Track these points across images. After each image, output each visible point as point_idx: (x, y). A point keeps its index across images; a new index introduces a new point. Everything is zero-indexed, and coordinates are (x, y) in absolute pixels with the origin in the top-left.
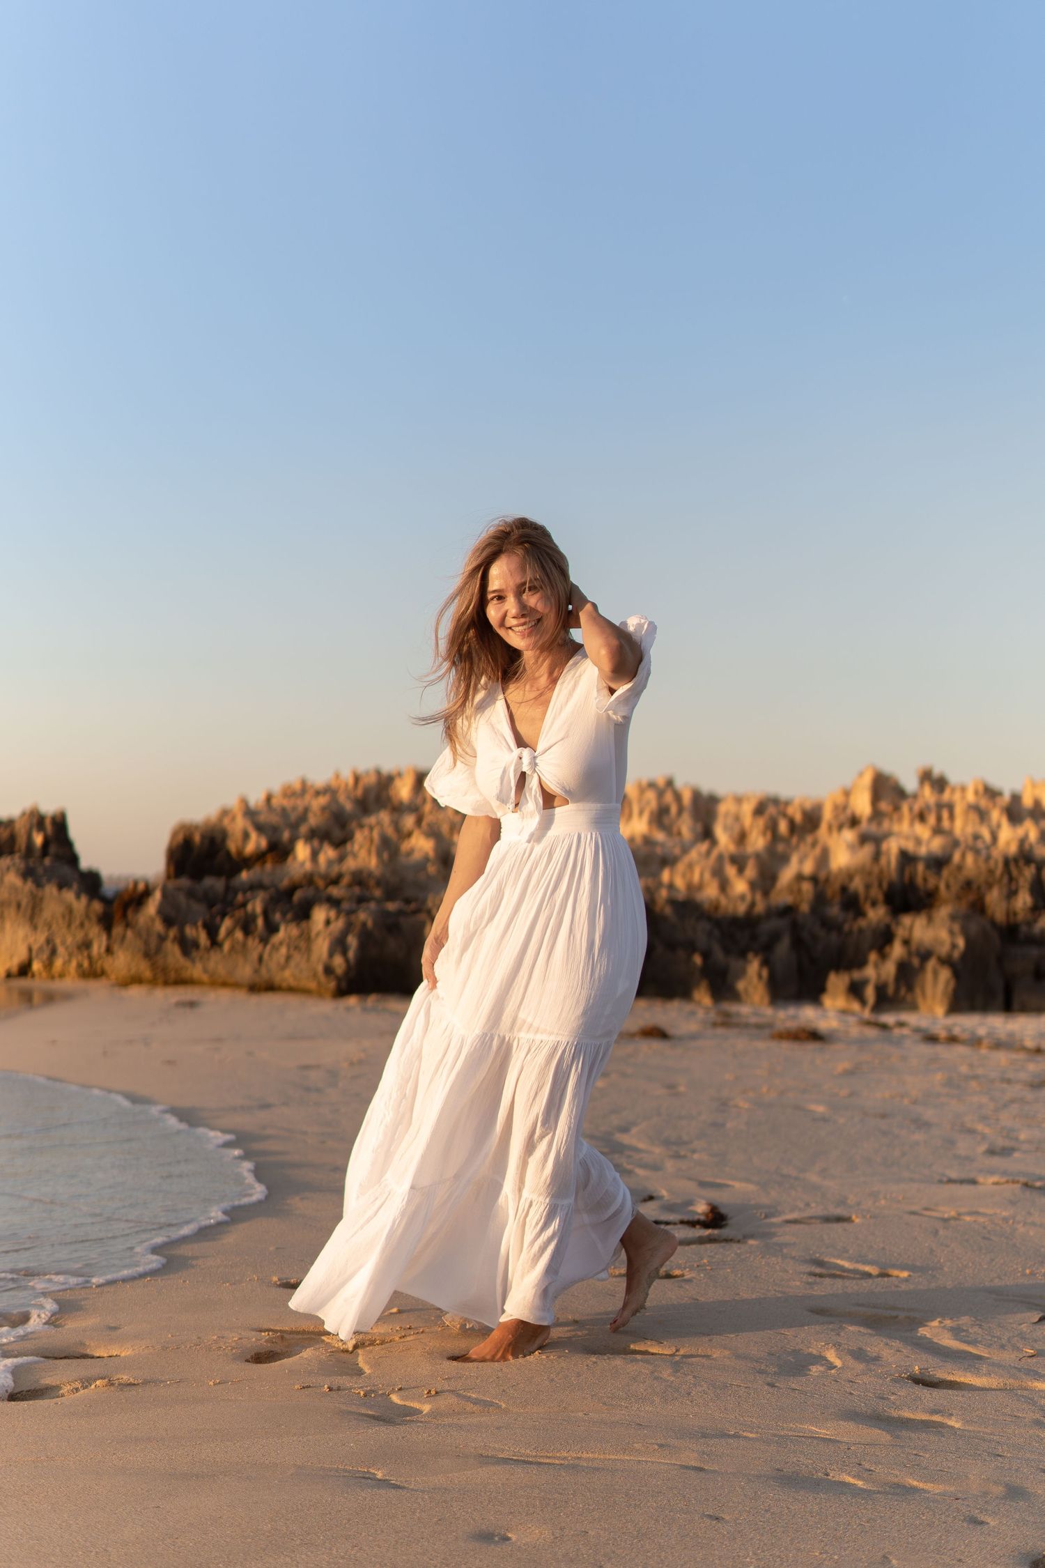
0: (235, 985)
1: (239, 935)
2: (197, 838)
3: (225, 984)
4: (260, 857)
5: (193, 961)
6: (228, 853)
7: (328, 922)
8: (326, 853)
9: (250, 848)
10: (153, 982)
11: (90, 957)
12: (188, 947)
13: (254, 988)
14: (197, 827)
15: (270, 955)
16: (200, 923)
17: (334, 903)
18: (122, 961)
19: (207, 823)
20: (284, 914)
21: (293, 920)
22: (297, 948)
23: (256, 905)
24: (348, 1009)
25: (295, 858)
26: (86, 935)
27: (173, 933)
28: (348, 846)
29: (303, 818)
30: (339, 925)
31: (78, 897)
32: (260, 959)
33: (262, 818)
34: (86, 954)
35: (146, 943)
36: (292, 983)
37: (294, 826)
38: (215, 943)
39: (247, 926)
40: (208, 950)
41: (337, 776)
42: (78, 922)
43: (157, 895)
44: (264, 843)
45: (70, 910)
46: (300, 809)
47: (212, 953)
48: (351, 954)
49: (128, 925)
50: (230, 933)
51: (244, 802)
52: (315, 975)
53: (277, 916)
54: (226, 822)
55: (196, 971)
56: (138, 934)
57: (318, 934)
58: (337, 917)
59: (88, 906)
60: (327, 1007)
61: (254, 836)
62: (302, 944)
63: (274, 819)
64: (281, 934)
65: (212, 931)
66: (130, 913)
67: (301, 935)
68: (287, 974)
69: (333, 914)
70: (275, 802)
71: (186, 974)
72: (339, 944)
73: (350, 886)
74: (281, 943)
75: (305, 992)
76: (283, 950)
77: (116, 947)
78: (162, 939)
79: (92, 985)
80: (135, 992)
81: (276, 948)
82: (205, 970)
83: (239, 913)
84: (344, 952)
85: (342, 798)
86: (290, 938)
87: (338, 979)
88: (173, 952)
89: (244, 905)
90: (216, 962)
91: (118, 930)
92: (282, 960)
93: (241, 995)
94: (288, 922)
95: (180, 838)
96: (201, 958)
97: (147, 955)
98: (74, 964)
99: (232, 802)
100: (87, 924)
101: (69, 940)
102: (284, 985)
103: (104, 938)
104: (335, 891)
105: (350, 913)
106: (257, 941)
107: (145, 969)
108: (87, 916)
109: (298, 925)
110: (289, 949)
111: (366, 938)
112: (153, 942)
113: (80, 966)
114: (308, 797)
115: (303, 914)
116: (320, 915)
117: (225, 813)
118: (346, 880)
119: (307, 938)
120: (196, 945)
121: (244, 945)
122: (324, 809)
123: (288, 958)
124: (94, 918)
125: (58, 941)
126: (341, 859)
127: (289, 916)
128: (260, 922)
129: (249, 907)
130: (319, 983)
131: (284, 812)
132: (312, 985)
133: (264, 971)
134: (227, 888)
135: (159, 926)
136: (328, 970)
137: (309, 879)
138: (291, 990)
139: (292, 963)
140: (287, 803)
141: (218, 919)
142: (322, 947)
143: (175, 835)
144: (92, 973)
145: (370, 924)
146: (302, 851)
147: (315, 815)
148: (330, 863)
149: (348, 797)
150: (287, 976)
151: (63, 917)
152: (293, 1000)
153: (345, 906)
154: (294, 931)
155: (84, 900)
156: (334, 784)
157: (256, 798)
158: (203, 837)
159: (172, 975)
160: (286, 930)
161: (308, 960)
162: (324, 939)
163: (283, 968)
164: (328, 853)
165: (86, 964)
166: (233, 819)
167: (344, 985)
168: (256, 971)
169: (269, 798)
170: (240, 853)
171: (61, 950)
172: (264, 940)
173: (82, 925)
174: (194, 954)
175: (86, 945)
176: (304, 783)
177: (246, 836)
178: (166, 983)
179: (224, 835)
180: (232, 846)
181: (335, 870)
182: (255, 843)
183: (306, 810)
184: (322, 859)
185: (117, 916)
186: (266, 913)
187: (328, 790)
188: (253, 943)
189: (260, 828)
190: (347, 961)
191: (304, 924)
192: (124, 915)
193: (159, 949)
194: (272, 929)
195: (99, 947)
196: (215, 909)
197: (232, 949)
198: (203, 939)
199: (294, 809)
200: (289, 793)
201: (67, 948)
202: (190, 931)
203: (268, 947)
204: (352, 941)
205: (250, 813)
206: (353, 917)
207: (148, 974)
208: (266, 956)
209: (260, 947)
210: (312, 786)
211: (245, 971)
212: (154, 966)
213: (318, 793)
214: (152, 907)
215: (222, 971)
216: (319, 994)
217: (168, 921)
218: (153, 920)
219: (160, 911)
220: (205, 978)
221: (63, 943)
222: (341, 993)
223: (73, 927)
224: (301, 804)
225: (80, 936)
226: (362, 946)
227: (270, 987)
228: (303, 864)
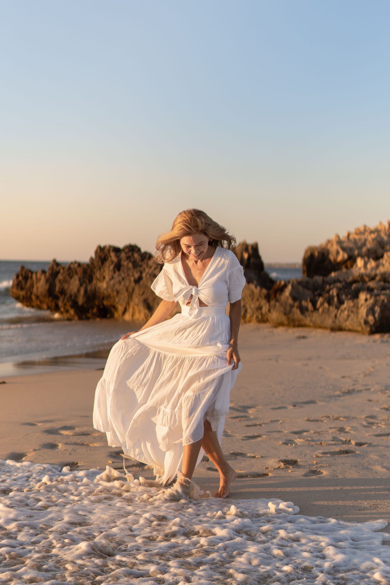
0: (325, 328)
1: (326, 305)
2: (316, 254)
3: (320, 327)
4: (344, 262)
5: (306, 317)
6: (330, 261)
7: (366, 300)
8: (371, 263)
9: (340, 258)
10: (288, 325)
11: (261, 314)
12: (303, 310)
13: (333, 329)
14: (316, 248)
15: (340, 314)
16: (309, 300)
17: (370, 290)
18: (275, 315)
19: (321, 245)
20: (346, 296)
21: (350, 299)
22: (352, 312)
23: (334, 292)
24: (374, 341)
25: (357, 266)
26: (260, 304)
27: (296, 304)
28: (381, 261)
29: (364, 244)
30: (371, 301)
31: (256, 287)
32: (336, 316)
33: (345, 245)
34: (260, 312)
35: (285, 308)
36: (350, 327)
37: (360, 248)
38: (315, 309)
39: (329, 301)
40: (312, 312)
41: (381, 223)
42: (256, 298)
43: (290, 287)
44: (346, 256)
45: (253, 293)
46: (363, 240)
47: (314, 313)
48: (377, 315)
49: (277, 301)
50: (322, 304)
51: (338, 236)
52: (360, 324)
53: (344, 297)
54: (329, 246)
55: (307, 321)
56: (281, 305)
57: (362, 305)
58: (371, 298)
59: (261, 291)
60: (365, 339)
61: (341, 252)
62: (355, 310)
63: (351, 245)
64: (345, 305)
65: (314, 303)
66: (278, 295)
67: (354, 306)
68: (348, 323)
69: (368, 296)
70: (351, 237)
71: (303, 323)
72: (371, 310)
73: (380, 281)
74: (345, 309)
75: (356, 331)
76: (346, 313)
77: (272, 310)
78: (292, 306)
79: (263, 325)
80: (280, 330)
81: (343, 311)
82: (311, 321)
83: (326, 295)
84: (374, 315)
85: (383, 235)
86: (349, 307)
87: (371, 326)
88: (297, 313)
89: (328, 292)
90: (316, 316)
91: (273, 302)
92: (346, 317)
93: (327, 332)
94: (348, 300)
95: (309, 254)
96: (309, 316)
97: (285, 314)
98: (255, 317)
99: (332, 237)
100: (260, 299)
101: (253, 306)
102: (347, 328)
103: (267, 305)
104: (371, 284)
105: (378, 295)
106: (334, 308)
107: (284, 319)
108: (260, 296)
109: (353, 301)
110: (348, 311)
111: (384, 307)
112: (288, 308)
113: (257, 317)
114: (367, 234)
115: (355, 296)
116: (362, 296)
117: (329, 242)
118: (378, 278)
119: (357, 307)
120: (307, 309)
121: (328, 310)
122: (373, 240)
123: (348, 316)
124: (263, 296)
125: (248, 306)
126: (377, 267)
127: (349, 297)
128: (336, 299)
129: (331, 293)
130: (362, 328)
131: (355, 241)
132: (359, 329)
133: (337, 322)
134: (324, 281)
135: (290, 301)
136: (366, 322)
137: (361, 276)
138: (350, 330)
139: (350, 319)
140: (357, 237)
141: (317, 298)
142: (363, 311)
143: (306, 252)
144: (263, 320)
145: (386, 301)
146: (360, 262)
147: (370, 243)
148: (372, 269)
149: (385, 234)
150: (348, 324)
151: (250, 296)
152: (350, 335)
153: (376, 291)
154: (351, 304)
155: (259, 288)
156: (379, 228)
157: (343, 235)
158: (319, 253)
159: (297, 323)
160: (347, 303)
161: (357, 317)
162: (364, 308)
163: (346, 320)
164: (372, 264)
165: (260, 317)
166: (332, 245)
167: (374, 329)
168: (334, 322)
169: (349, 235)
170: (335, 260)
171: (249, 310)
172: (337, 308)
173: (258, 300)
174: (306, 313)
175: (260, 308)
176: (365, 227)
177: (338, 253)
178: (294, 326)
179: (328, 252)
180: (332, 257)
181: (373, 273)
182: (342, 256)
183: (366, 240)
184: (369, 266)
185: (272, 296)
186: (338, 295)
187: (377, 231)
188: (332, 309)
189: (344, 249)
190: (375, 318)
191: (356, 301)
192: (275, 296)
193: (290, 312)
194: (341, 302)
195: (266, 309)
196: (316, 293)
197: (323, 312)
198: (310, 306)
199: (360, 240)
200: (359, 232)
201: (252, 310)
202: (304, 303)
203: (339, 311)
204: (377, 309)
205: (340, 242)
206: (378, 298)
207: (286, 322)
208: (338, 315)
209: (336, 311)
210: (369, 229)
211: (329, 322)
212: (288, 319)
213: (372, 232)
214: (287, 292)
215: (318, 321)
216: (362, 332)
217: (295, 299)
218: (287, 298)
219: (291, 294)
220: (311, 324)
221: (250, 307)
222: (372, 332)
223: (254, 300)
224: (363, 237)
225: (257, 304)
226: (382, 311)
227: (341, 329)
228: (360, 269)
